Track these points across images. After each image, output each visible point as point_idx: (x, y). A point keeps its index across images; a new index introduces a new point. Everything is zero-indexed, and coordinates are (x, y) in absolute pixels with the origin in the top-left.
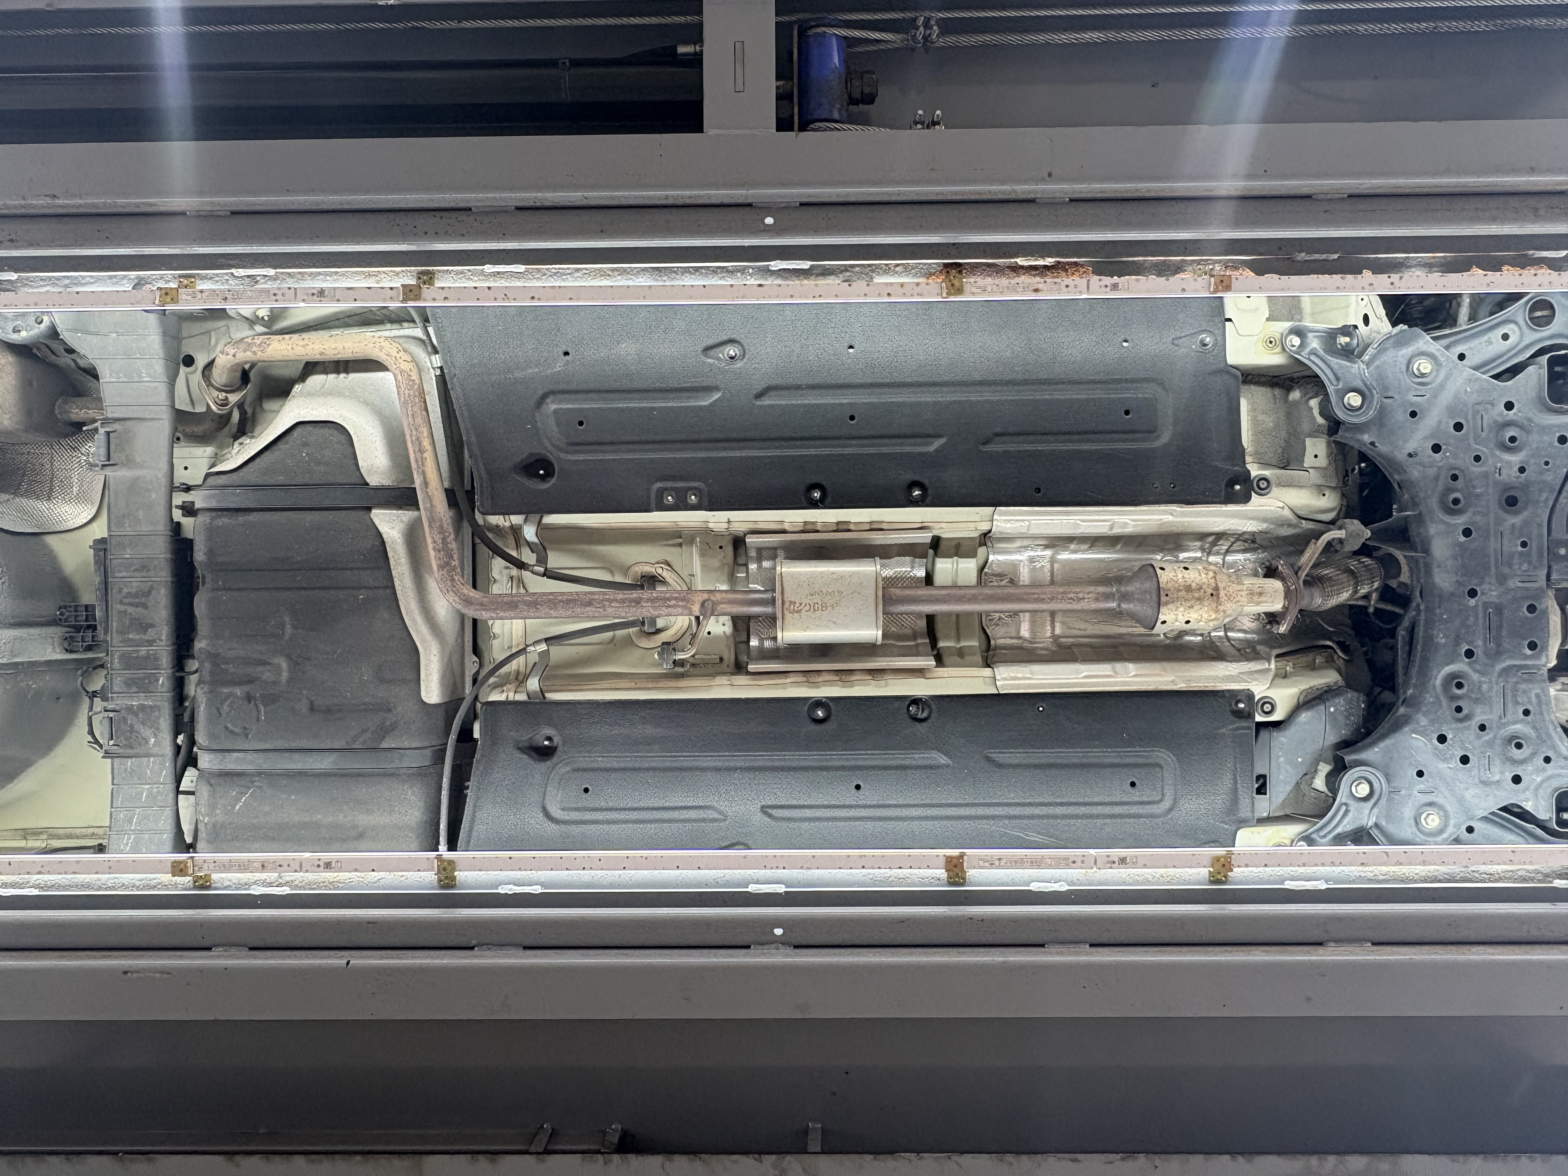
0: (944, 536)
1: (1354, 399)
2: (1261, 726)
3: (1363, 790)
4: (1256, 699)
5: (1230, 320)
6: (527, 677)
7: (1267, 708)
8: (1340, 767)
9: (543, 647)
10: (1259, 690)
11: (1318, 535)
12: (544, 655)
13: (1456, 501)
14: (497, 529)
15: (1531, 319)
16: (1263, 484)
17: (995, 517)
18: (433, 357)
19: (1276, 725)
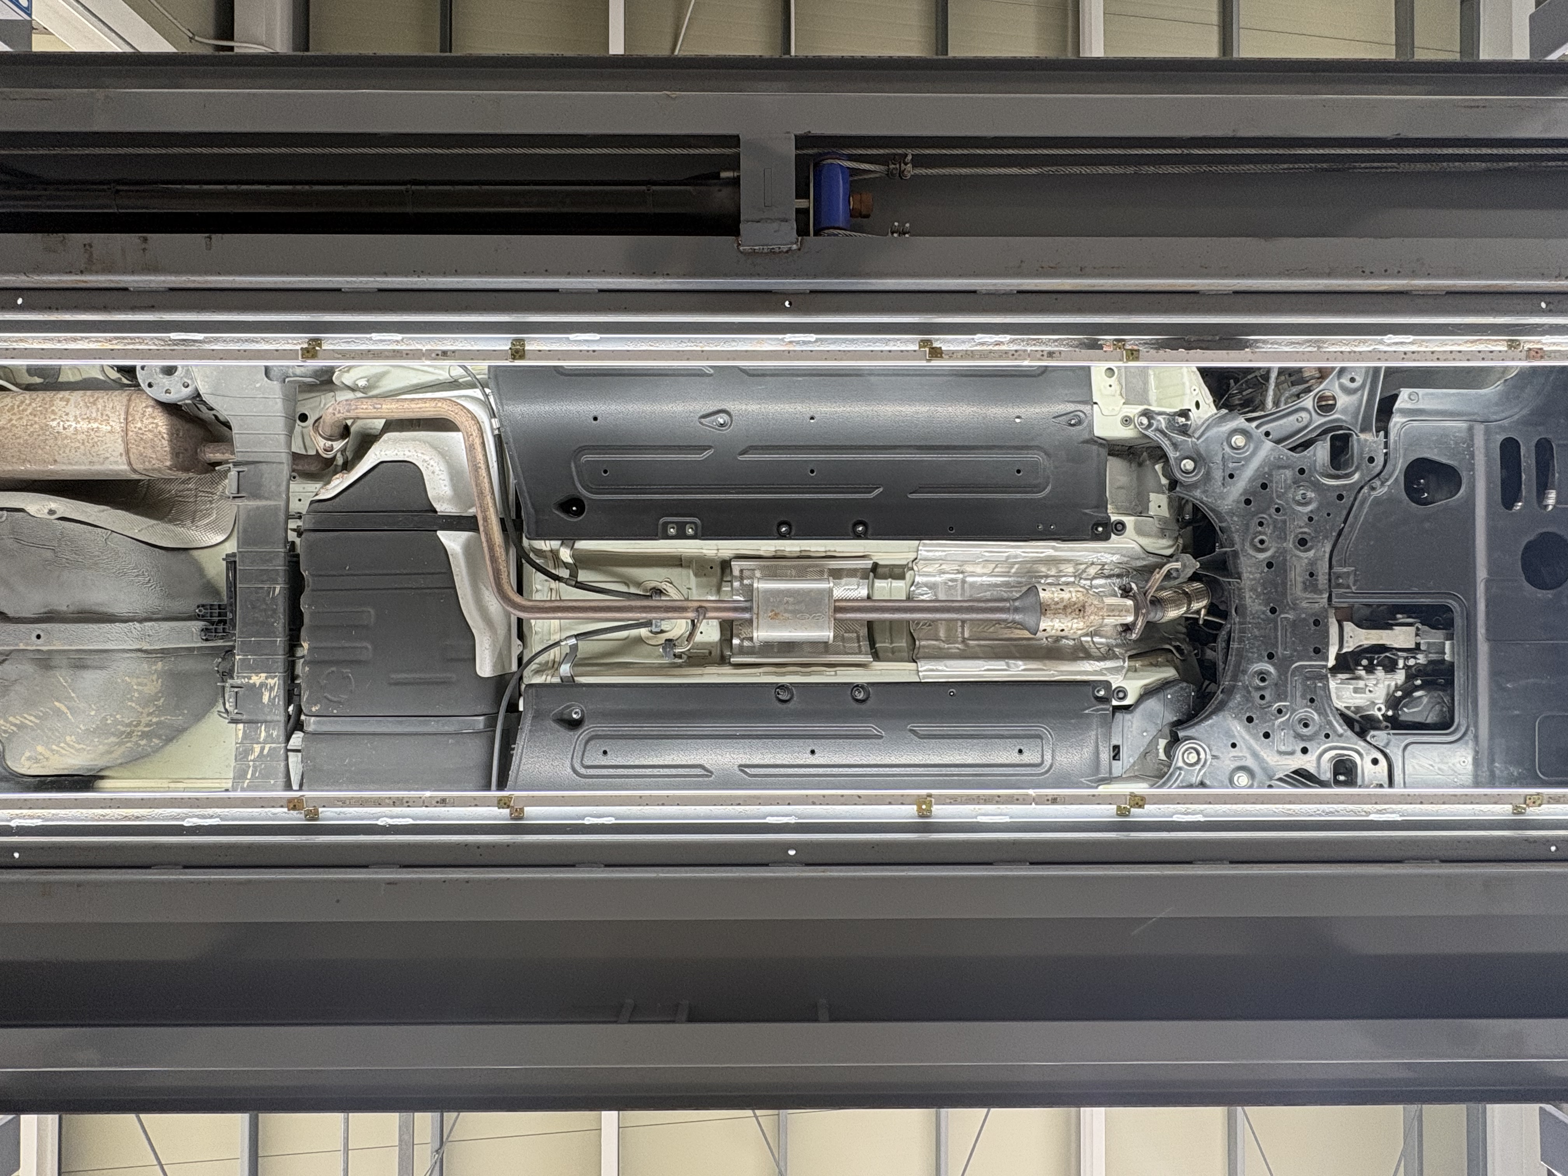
0: (881, 563)
1: (1188, 464)
2: (1116, 709)
3: (1193, 758)
4: (1113, 688)
5: (1096, 403)
6: (560, 664)
7: (1121, 695)
8: (1175, 741)
9: (573, 641)
10: (1116, 681)
11: (1161, 566)
12: (574, 648)
13: (1262, 542)
14: (539, 553)
15: (1319, 407)
16: (1119, 527)
17: (920, 548)
18: (493, 420)
19: (1127, 708)
